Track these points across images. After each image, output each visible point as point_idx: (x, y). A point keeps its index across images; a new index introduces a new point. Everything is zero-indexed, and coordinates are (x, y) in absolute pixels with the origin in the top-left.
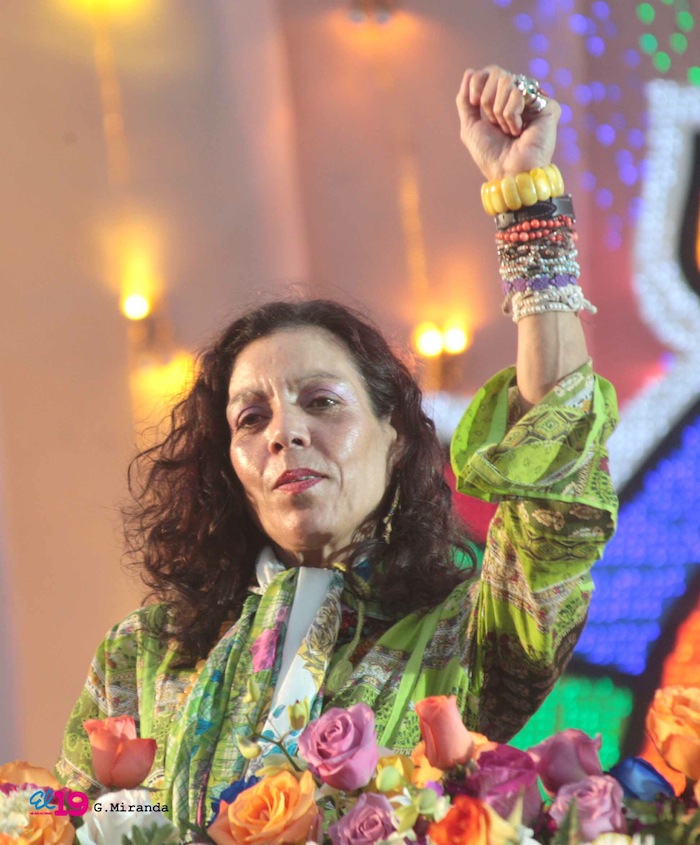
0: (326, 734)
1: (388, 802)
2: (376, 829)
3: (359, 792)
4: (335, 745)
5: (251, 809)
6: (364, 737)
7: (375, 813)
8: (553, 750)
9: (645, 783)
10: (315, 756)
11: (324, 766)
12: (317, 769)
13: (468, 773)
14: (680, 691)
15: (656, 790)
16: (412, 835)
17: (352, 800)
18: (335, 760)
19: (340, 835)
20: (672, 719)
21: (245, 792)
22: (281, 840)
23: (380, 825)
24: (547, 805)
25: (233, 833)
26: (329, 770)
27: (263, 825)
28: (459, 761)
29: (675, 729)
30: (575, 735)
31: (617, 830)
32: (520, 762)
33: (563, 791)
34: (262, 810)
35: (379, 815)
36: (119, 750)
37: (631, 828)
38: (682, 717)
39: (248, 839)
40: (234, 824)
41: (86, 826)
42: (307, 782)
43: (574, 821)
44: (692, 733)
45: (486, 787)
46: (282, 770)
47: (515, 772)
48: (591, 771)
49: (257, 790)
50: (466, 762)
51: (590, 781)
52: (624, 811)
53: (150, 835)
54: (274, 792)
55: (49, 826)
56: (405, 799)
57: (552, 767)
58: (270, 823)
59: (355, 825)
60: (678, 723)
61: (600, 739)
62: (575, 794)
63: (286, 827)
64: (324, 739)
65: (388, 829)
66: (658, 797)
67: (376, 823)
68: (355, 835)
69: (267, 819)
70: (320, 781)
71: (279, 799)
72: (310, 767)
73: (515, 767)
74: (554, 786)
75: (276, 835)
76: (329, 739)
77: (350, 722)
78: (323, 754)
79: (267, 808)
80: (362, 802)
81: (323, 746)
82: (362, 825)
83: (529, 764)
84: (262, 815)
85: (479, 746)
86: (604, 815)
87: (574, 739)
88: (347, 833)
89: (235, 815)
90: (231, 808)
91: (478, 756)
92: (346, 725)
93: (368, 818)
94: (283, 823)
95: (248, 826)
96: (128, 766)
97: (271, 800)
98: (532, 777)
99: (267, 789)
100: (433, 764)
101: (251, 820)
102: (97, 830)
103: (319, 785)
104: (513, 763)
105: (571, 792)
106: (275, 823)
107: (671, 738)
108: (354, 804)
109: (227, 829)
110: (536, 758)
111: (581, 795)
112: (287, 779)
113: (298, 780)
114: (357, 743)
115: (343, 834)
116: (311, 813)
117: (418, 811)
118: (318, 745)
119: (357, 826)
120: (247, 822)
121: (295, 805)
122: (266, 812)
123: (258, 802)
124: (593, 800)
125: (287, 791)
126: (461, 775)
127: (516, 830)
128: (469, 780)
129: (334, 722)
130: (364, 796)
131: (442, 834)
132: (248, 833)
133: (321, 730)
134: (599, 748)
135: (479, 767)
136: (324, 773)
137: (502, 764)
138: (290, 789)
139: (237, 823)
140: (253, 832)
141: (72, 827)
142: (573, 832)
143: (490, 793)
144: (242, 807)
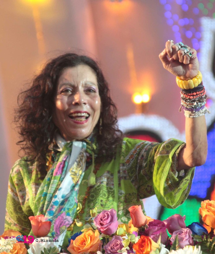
0: (102, 218)
1: (121, 238)
2: (118, 246)
3: (113, 235)
4: (105, 221)
5: (80, 242)
6: (113, 219)
7: (118, 242)
8: (171, 221)
9: (199, 230)
10: (99, 225)
11: (102, 228)
12: (100, 229)
13: (146, 229)
14: (208, 202)
15: (202, 232)
16: (128, 248)
17: (111, 238)
18: (105, 226)
19: (107, 249)
20: (206, 210)
21: (78, 237)
22: (89, 251)
23: (119, 245)
24: (169, 238)
25: (75, 249)
26: (103, 229)
27: (84, 247)
28: (143, 225)
29: (207, 213)
30: (177, 216)
31: (190, 244)
32: (161, 225)
33: (174, 233)
34: (83, 242)
35: (119, 242)
36: (40, 225)
37: (195, 244)
38: (209, 209)
39: (79, 251)
40: (75, 246)
41: (30, 248)
42: (97, 233)
43: (177, 242)
44: (212, 214)
45: (151, 233)
46: (89, 230)
47: (159, 228)
48: (183, 227)
49: (82, 236)
50: (144, 225)
51: (182, 230)
52: (193, 238)
53: (49, 250)
54: (87, 236)
55: (19, 249)
56: (126, 237)
57: (171, 226)
58: (86, 246)
59: (112, 245)
60: (208, 211)
61: (185, 217)
62: (178, 234)
63: (91, 247)
64: (101, 220)
65: (122, 246)
66: (203, 234)
67: (118, 245)
68: (112, 249)
69: (85, 245)
70: (101, 232)
71: (88, 239)
72: (98, 228)
73: (159, 226)
74: (171, 232)
75: (88, 249)
76: (103, 220)
77: (109, 214)
78: (101, 224)
79: (85, 241)
80: (113, 239)
81: (101, 222)
82: (114, 245)
83: (164, 225)
84: (83, 244)
85: (149, 220)
86: (186, 240)
87: (177, 217)
88: (109, 248)
89: (75, 243)
90: (74, 242)
91: (148, 223)
92: (108, 215)
93: (115, 243)
94: (90, 246)
95: (79, 247)
96: (43, 230)
97: (86, 239)
98: (165, 229)
99: (85, 235)
100: (135, 226)
101: (80, 245)
102: (34, 250)
103: (101, 234)
104: (159, 225)
105: (177, 233)
106: (87, 246)
107: (206, 216)
108: (111, 239)
109: (73, 248)
110: (166, 223)
111: (179, 234)
112: (91, 232)
113: (94, 232)
114: (112, 221)
115: (108, 248)
116: (98, 242)
117: (130, 241)
118: (100, 222)
119: (112, 246)
120: (79, 246)
121: (93, 240)
122: (84, 242)
123: (82, 239)
124: (183, 235)
125: (91, 236)
126: (143, 229)
127: (159, 245)
128: (146, 231)
129: (104, 214)
130: (114, 236)
131: (137, 247)
132: (80, 249)
133: (100, 217)
134: (185, 219)
135: (149, 227)
136: (102, 230)
137: (155, 225)
138: (92, 235)
139: (76, 246)
140: (81, 249)
141: (26, 249)
142: (177, 245)
143: (152, 234)
144: (77, 241)
